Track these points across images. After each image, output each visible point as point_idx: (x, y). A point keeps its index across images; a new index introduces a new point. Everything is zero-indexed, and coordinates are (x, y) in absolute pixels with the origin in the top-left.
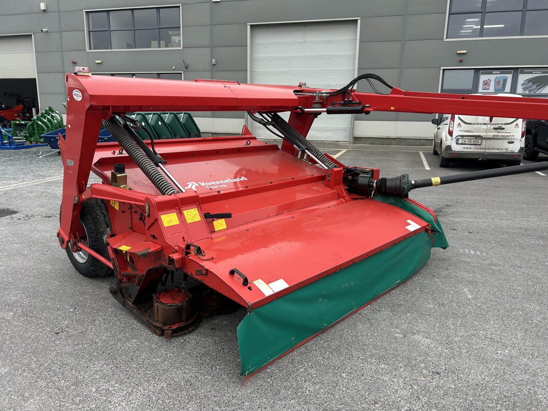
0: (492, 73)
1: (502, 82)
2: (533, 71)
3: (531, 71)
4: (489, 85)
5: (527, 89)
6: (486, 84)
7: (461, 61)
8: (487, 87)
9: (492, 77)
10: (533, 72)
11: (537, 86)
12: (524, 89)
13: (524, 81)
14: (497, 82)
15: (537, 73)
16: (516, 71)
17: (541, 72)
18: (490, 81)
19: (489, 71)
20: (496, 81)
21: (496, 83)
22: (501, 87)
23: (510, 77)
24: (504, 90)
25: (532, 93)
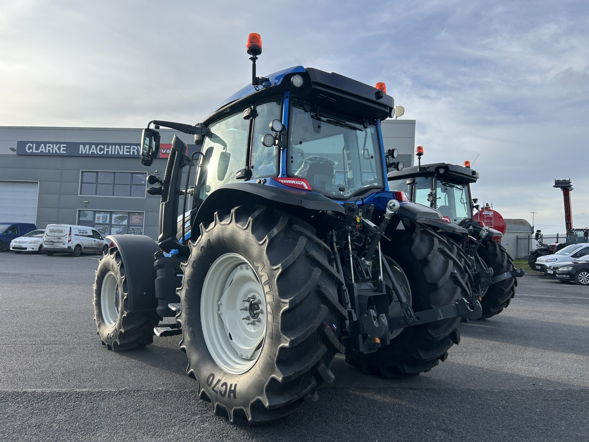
0: (101, 213)
1: (105, 218)
3: (117, 213)
4: (100, 219)
6: (98, 218)
7: (86, 206)
8: (99, 220)
9: (101, 215)
10: (119, 214)
11: (120, 220)
12: (115, 222)
13: (115, 218)
14: (103, 218)
16: (111, 213)
17: (121, 214)
18: (100, 217)
19: (100, 212)
22: (105, 220)
23: (108, 215)
24: (106, 222)
25: (118, 224)
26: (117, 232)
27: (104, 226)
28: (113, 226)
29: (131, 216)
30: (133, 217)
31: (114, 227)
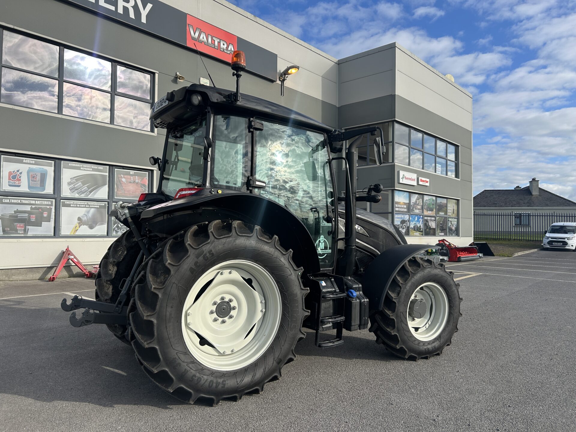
0: (21, 162)
1: (38, 178)
2: (81, 166)
3: (78, 165)
4: (20, 180)
5: (76, 190)
6: (14, 177)
8: (16, 182)
9: (23, 168)
10: (81, 168)
11: (89, 187)
12: (72, 190)
13: (71, 179)
14: (31, 176)
15: (86, 169)
16: (58, 163)
17: (91, 169)
18: (21, 173)
19: (17, 157)
20: (30, 174)
21: (30, 179)
22: (37, 183)
23: (50, 170)
24: (44, 189)
25: (83, 196)
26: (79, 219)
27: (37, 202)
28: (67, 202)
29: (118, 178)
30: (124, 180)
31: (69, 206)
